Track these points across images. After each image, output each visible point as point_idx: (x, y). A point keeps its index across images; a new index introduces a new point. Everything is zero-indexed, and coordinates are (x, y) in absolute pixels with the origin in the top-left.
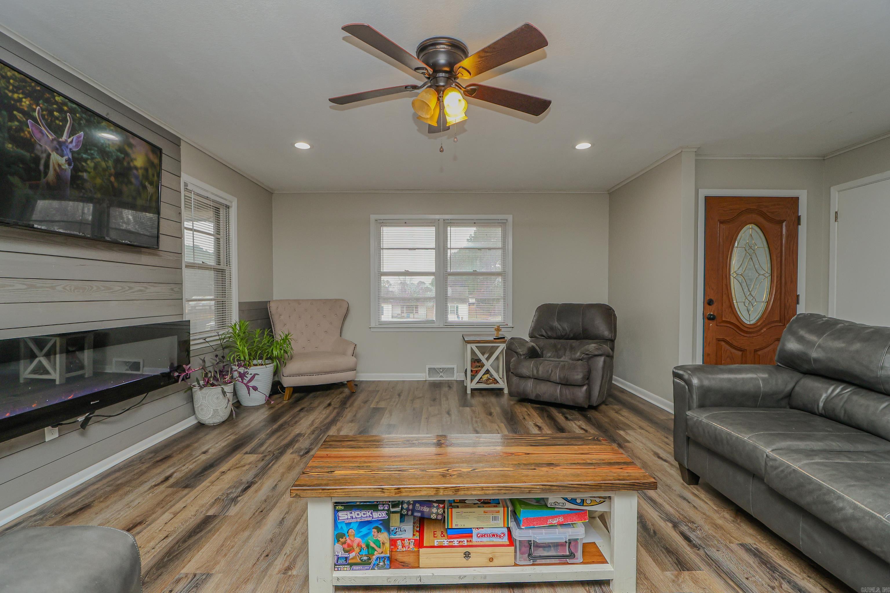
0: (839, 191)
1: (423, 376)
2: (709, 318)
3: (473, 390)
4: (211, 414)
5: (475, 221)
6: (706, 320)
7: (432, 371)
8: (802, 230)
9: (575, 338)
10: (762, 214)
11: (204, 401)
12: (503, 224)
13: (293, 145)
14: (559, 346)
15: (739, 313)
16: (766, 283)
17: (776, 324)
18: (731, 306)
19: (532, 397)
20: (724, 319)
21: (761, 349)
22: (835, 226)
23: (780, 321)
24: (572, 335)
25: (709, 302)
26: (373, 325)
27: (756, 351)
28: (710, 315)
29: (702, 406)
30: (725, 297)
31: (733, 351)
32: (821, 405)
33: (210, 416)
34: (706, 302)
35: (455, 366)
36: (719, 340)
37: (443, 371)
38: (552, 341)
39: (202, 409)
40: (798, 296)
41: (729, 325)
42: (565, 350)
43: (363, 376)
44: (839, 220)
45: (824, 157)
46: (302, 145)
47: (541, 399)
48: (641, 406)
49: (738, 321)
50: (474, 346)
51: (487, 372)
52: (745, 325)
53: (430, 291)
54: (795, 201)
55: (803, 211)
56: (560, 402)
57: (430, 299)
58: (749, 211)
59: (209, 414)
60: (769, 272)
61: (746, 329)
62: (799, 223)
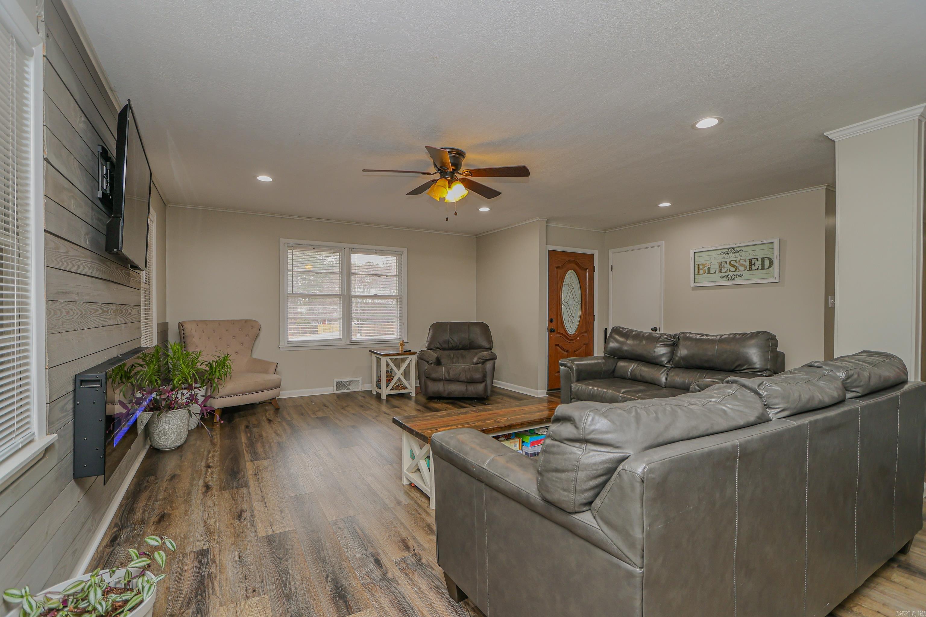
0: (613, 253)
1: (331, 390)
2: (551, 331)
3: (387, 396)
4: (175, 437)
5: (376, 251)
6: (549, 332)
7: (340, 385)
8: (596, 274)
9: (464, 348)
10: (577, 264)
11: (168, 425)
12: (397, 254)
13: (255, 177)
14: (452, 356)
15: (566, 327)
16: (579, 307)
17: (584, 334)
18: (562, 323)
19: (445, 395)
20: (558, 332)
21: (577, 350)
22: (611, 274)
23: (586, 332)
24: (461, 346)
25: (551, 321)
26: (282, 344)
27: (575, 351)
28: (552, 329)
29: (578, 380)
30: (559, 317)
31: (563, 352)
32: (629, 374)
33: (173, 439)
34: (549, 321)
35: (360, 379)
36: (556, 346)
37: (349, 384)
38: (447, 352)
39: (164, 434)
40: (594, 316)
41: (561, 336)
42: (458, 358)
43: (286, 394)
44: (613, 270)
45: (605, 231)
46: (265, 178)
47: (452, 396)
48: (512, 394)
49: (566, 332)
50: (388, 358)
51: (399, 379)
52: (569, 335)
53: (336, 312)
54: (592, 256)
55: (596, 264)
56: (466, 396)
57: (336, 319)
58: (570, 261)
59: (173, 438)
60: (580, 301)
61: (569, 338)
62: (594, 271)
